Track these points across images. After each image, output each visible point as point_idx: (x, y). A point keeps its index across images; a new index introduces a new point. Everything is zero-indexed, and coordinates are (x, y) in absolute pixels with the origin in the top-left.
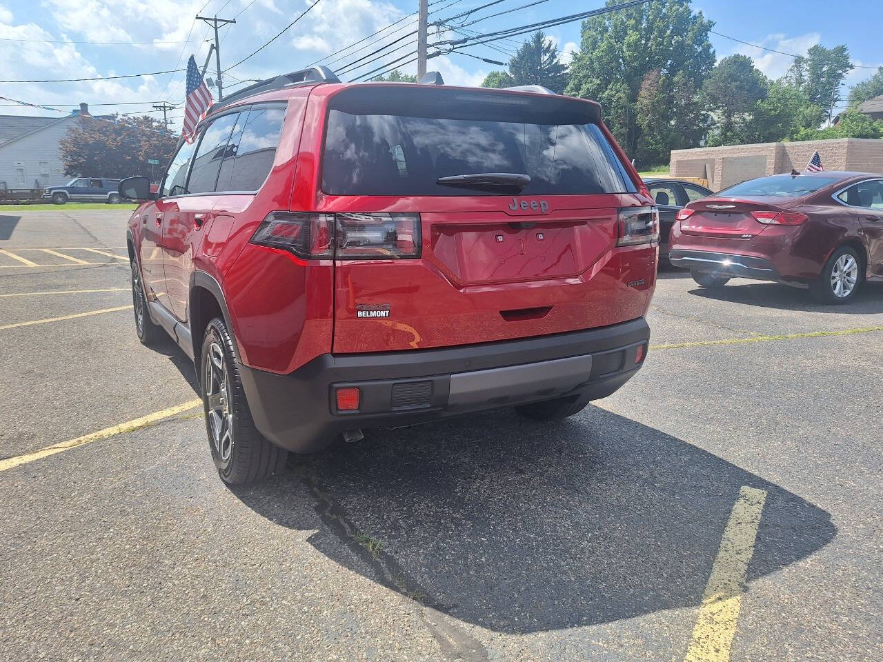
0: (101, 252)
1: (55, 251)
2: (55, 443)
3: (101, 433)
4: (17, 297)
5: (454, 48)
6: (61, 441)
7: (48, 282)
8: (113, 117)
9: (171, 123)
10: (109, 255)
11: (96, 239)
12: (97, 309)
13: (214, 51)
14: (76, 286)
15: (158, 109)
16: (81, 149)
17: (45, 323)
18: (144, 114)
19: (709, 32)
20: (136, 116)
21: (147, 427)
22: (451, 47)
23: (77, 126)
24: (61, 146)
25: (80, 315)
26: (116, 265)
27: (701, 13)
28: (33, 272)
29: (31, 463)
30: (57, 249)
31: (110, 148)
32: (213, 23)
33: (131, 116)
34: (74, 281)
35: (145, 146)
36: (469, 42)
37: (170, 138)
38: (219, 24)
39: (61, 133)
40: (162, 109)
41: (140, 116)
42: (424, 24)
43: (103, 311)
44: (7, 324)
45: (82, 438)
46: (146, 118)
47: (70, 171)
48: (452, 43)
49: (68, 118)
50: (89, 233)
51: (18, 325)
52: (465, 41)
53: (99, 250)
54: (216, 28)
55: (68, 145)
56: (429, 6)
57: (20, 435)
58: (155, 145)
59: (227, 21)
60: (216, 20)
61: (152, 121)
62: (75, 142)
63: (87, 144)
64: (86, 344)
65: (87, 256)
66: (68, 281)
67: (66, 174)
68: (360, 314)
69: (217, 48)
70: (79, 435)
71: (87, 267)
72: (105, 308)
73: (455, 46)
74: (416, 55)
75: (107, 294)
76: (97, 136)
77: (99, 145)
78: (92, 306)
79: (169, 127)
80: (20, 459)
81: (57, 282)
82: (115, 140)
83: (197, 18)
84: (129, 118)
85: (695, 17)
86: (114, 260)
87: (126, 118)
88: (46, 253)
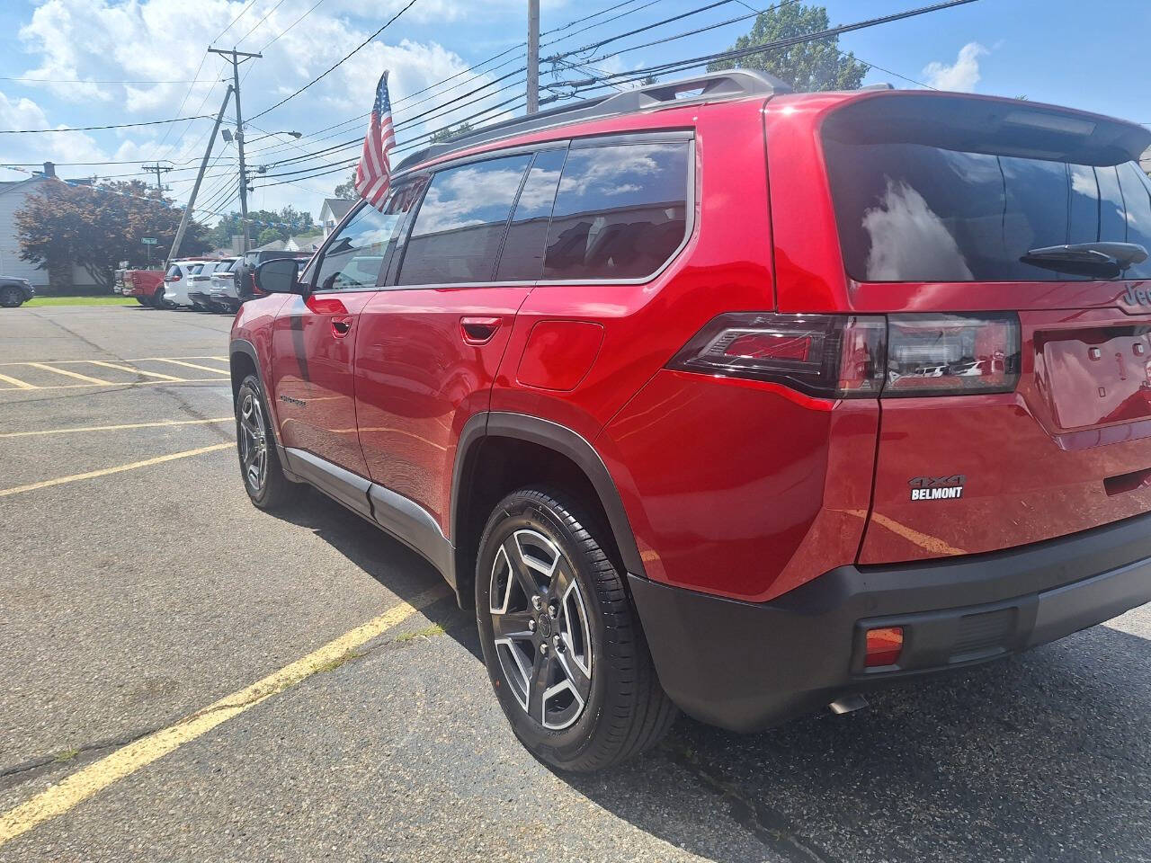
0: (119, 367)
1: (50, 365)
2: (218, 698)
3: (284, 672)
4: (32, 438)
5: (577, 92)
6: (225, 693)
7: (65, 413)
8: (88, 182)
9: (168, 190)
10: (132, 370)
11: (98, 348)
12: (160, 454)
13: (233, 93)
14: (107, 419)
15: (149, 171)
16: (46, 224)
17: (91, 479)
18: (134, 178)
19: (862, 79)
20: (122, 180)
21: (354, 657)
22: (574, 89)
23: (40, 194)
24: (18, 221)
25: (138, 465)
26: (150, 385)
27: (851, 55)
28: (34, 397)
29: (198, 740)
30: (51, 361)
31: (87, 224)
32: (231, 57)
33: (115, 180)
34: (101, 411)
35: (134, 218)
36: (598, 84)
37: (169, 209)
38: (240, 58)
39: (18, 203)
40: (154, 170)
41: (128, 180)
42: (535, 59)
43: (171, 457)
44: (34, 482)
45: (258, 685)
46: (135, 183)
47: (30, 253)
48: (575, 85)
49: (28, 182)
50: (82, 339)
51: (53, 483)
52: (593, 81)
53: (113, 363)
54: (235, 64)
55: (28, 220)
56: (541, 35)
57: (151, 684)
58: (148, 220)
59: (251, 55)
60: (235, 54)
61: (144, 186)
62: (37, 216)
63: (53, 217)
64: (172, 511)
65: (101, 373)
66: (93, 412)
67: (25, 257)
68: (916, 494)
69: (237, 91)
70: (250, 680)
71: (109, 389)
72: (170, 453)
73: (579, 89)
74: (524, 100)
75: (162, 430)
76: (67, 206)
77: (69, 220)
78: (149, 451)
79: (166, 195)
80: (176, 734)
81: (76, 412)
82: (92, 212)
83: (210, 50)
84: (112, 183)
85: (844, 60)
86: (143, 378)
87: (108, 183)
88: (37, 369)
